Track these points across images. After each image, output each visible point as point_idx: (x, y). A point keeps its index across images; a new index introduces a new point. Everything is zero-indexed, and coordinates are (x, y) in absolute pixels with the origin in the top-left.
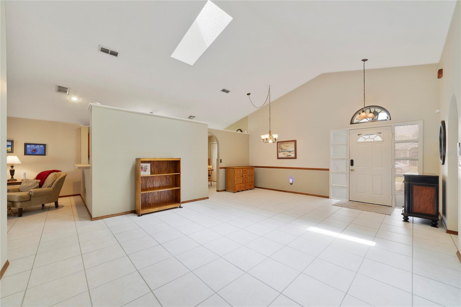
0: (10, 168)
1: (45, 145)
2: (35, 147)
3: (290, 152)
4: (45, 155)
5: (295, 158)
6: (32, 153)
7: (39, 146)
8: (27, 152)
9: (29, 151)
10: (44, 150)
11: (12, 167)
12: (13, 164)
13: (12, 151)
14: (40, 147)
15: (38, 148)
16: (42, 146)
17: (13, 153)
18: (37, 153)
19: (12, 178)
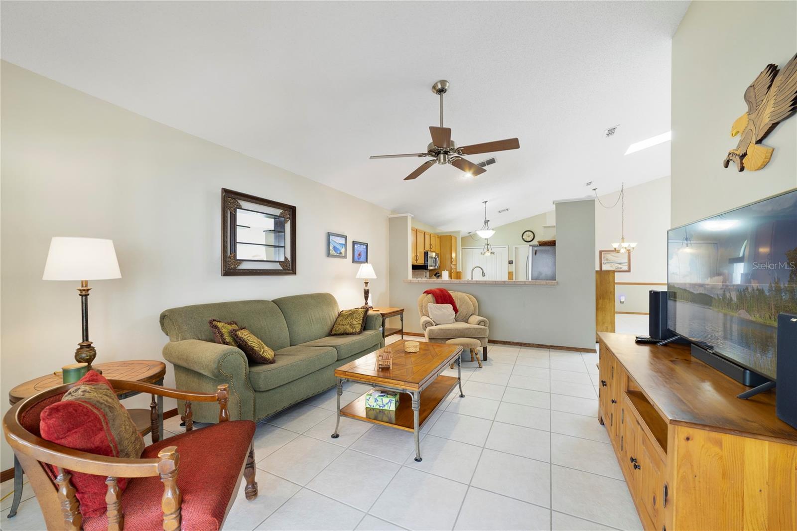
1: (367, 245)
2: (360, 247)
3: (620, 264)
5: (629, 271)
6: (358, 258)
8: (355, 258)
10: (366, 254)
11: (366, 284)
12: (367, 280)
13: (346, 255)
17: (346, 258)
18: (362, 259)
19: (366, 304)
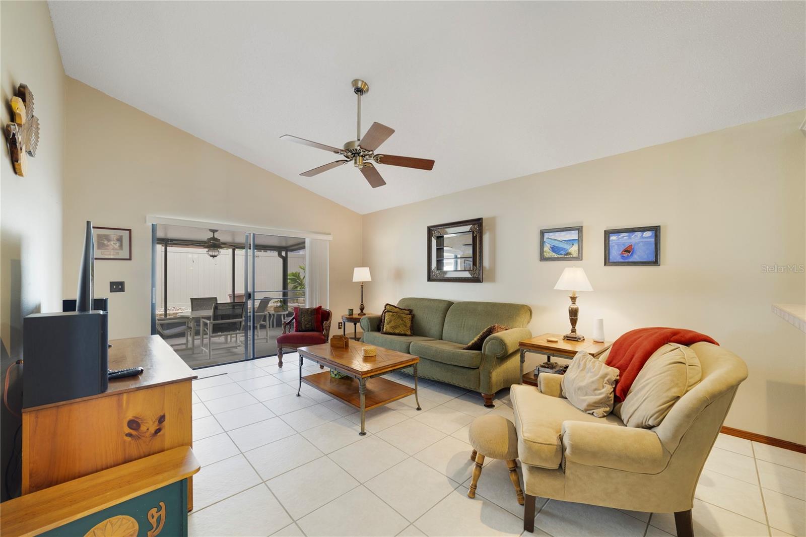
0: (569, 303)
1: (656, 230)
2: (630, 237)
4: (656, 262)
6: (623, 257)
7: (639, 234)
8: (611, 258)
9: (615, 254)
10: (653, 246)
11: (573, 299)
12: (574, 293)
13: (581, 255)
14: (642, 237)
15: (638, 243)
16: (648, 234)
17: (582, 260)
18: (636, 258)
19: (574, 331)
